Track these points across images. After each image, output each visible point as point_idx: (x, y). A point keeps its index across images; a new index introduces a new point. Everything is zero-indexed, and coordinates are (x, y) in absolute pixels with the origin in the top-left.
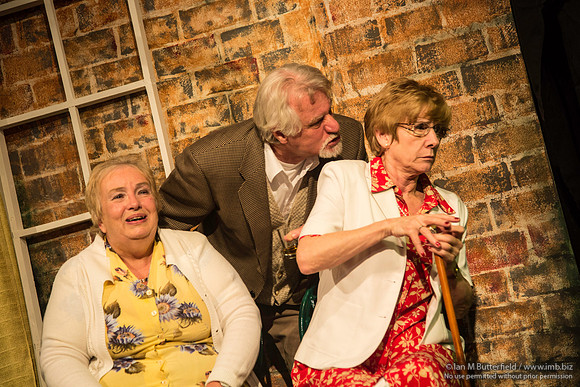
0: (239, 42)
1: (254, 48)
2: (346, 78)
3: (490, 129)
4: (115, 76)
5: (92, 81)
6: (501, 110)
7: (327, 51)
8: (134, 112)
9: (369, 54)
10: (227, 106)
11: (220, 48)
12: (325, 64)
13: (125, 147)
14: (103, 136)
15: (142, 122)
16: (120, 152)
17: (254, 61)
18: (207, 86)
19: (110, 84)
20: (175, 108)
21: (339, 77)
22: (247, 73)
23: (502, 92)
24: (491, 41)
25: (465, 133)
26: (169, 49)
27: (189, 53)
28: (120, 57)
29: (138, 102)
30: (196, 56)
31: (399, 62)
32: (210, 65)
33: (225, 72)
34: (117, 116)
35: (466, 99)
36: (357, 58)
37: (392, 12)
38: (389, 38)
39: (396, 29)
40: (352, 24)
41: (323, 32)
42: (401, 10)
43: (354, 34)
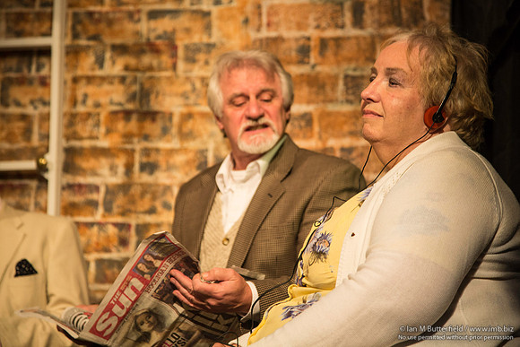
0: (164, 25)
1: (179, 35)
8: (38, 70)
10: (136, 88)
11: (144, 26)
13: (19, 105)
15: (43, 83)
16: (12, 110)
17: (174, 48)
18: (121, 62)
19: (19, 33)
20: (82, 77)
22: (165, 58)
26: (91, 14)
27: (110, 23)
28: (37, 9)
29: (44, 60)
30: (115, 27)
31: (323, 86)
32: (129, 40)
33: (143, 51)
34: (20, 69)
37: (330, 33)
38: (319, 59)
39: (329, 53)
40: (286, 34)
41: (253, 35)
42: (339, 33)
43: (284, 46)
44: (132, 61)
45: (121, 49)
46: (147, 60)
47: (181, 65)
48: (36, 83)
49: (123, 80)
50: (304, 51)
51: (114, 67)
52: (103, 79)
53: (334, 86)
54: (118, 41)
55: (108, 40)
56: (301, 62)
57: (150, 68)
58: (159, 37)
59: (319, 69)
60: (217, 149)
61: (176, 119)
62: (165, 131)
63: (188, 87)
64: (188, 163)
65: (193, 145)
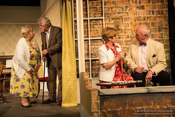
0: (120, 15)
1: (123, 16)
2: (138, 25)
3: (161, 39)
4: (97, 15)
5: (92, 15)
6: (163, 36)
7: (136, 20)
8: (99, 22)
9: (143, 22)
10: (116, 25)
11: (117, 15)
12: (135, 22)
13: (96, 28)
14: (92, 25)
15: (100, 25)
16: (95, 29)
17: (123, 18)
18: (113, 21)
19: (95, 17)
20: (107, 23)
21: (137, 24)
22: (121, 20)
23: (164, 33)
24: (164, 24)
25: (157, 39)
26: (107, 13)
27: (111, 15)
28: (98, 12)
29: (100, 21)
30: (112, 15)
31: (148, 24)
32: (115, 17)
33: (117, 19)
34: (96, 22)
35: (158, 33)
36: (141, 22)
37: (148, 16)
38: (147, 20)
39: (149, 19)
40: (141, 16)
41: (136, 16)
42: (150, 16)
43: (141, 18)
44: (115, 21)
45: (113, 19)
46: (118, 20)
47: (124, 21)
48: (99, 25)
49: (114, 24)
50: (144, 19)
51: (112, 22)
52: (110, 24)
53: (150, 24)
54: (112, 18)
55: (111, 17)
56: (144, 20)
57: (118, 22)
58: (120, 17)
59: (147, 21)
60: (130, 35)
61: (123, 30)
62: (121, 32)
63: (125, 25)
64: (126, 37)
65: (126, 34)
